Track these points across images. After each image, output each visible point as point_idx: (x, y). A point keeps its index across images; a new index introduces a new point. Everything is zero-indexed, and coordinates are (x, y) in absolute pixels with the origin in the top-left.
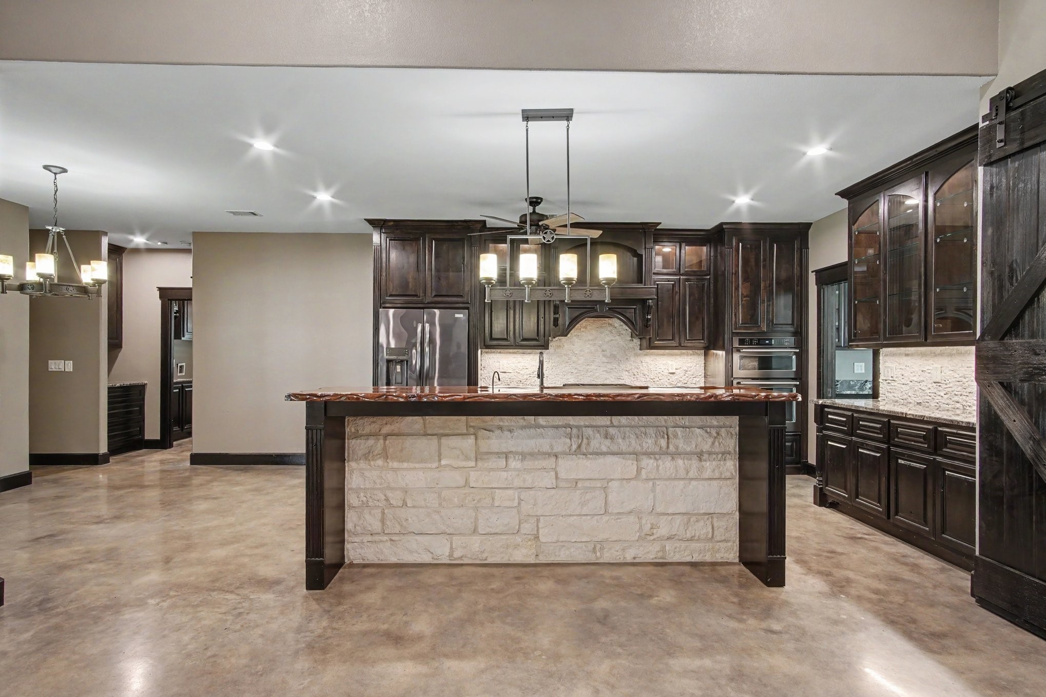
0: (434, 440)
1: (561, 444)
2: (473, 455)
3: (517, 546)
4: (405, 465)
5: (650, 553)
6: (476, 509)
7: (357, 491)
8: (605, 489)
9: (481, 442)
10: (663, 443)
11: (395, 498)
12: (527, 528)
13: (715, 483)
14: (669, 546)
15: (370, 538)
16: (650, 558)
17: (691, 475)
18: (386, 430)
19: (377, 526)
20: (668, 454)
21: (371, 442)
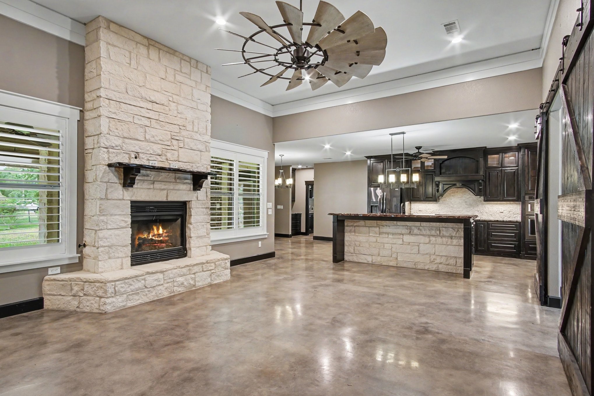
0: (368, 228)
1: (404, 231)
2: (378, 233)
3: (391, 261)
4: (360, 235)
5: (434, 267)
6: (379, 249)
7: (348, 241)
8: (418, 246)
9: (380, 229)
10: (438, 232)
11: (357, 243)
12: (394, 256)
13: (457, 247)
14: (440, 266)
15: (351, 254)
16: (434, 269)
17: (448, 244)
18: (355, 224)
19: (352, 251)
20: (440, 236)
21: (351, 228)
